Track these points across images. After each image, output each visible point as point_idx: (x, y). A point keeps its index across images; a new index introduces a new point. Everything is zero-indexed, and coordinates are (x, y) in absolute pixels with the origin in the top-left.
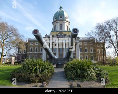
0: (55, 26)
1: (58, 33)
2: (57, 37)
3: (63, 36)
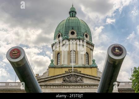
2: (64, 81)
3: (78, 78)
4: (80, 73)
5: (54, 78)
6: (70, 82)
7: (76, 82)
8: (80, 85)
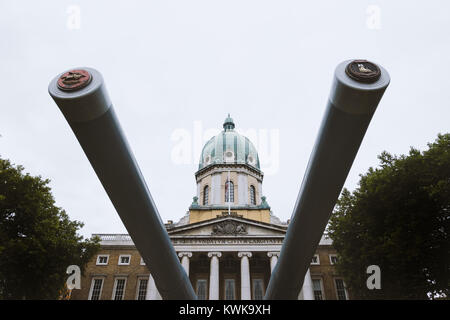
0: (207, 187)
1: (220, 213)
2: (215, 231)
3: (239, 227)
4: (241, 218)
5: (199, 226)
6: (225, 233)
7: (236, 233)
8: (242, 239)
